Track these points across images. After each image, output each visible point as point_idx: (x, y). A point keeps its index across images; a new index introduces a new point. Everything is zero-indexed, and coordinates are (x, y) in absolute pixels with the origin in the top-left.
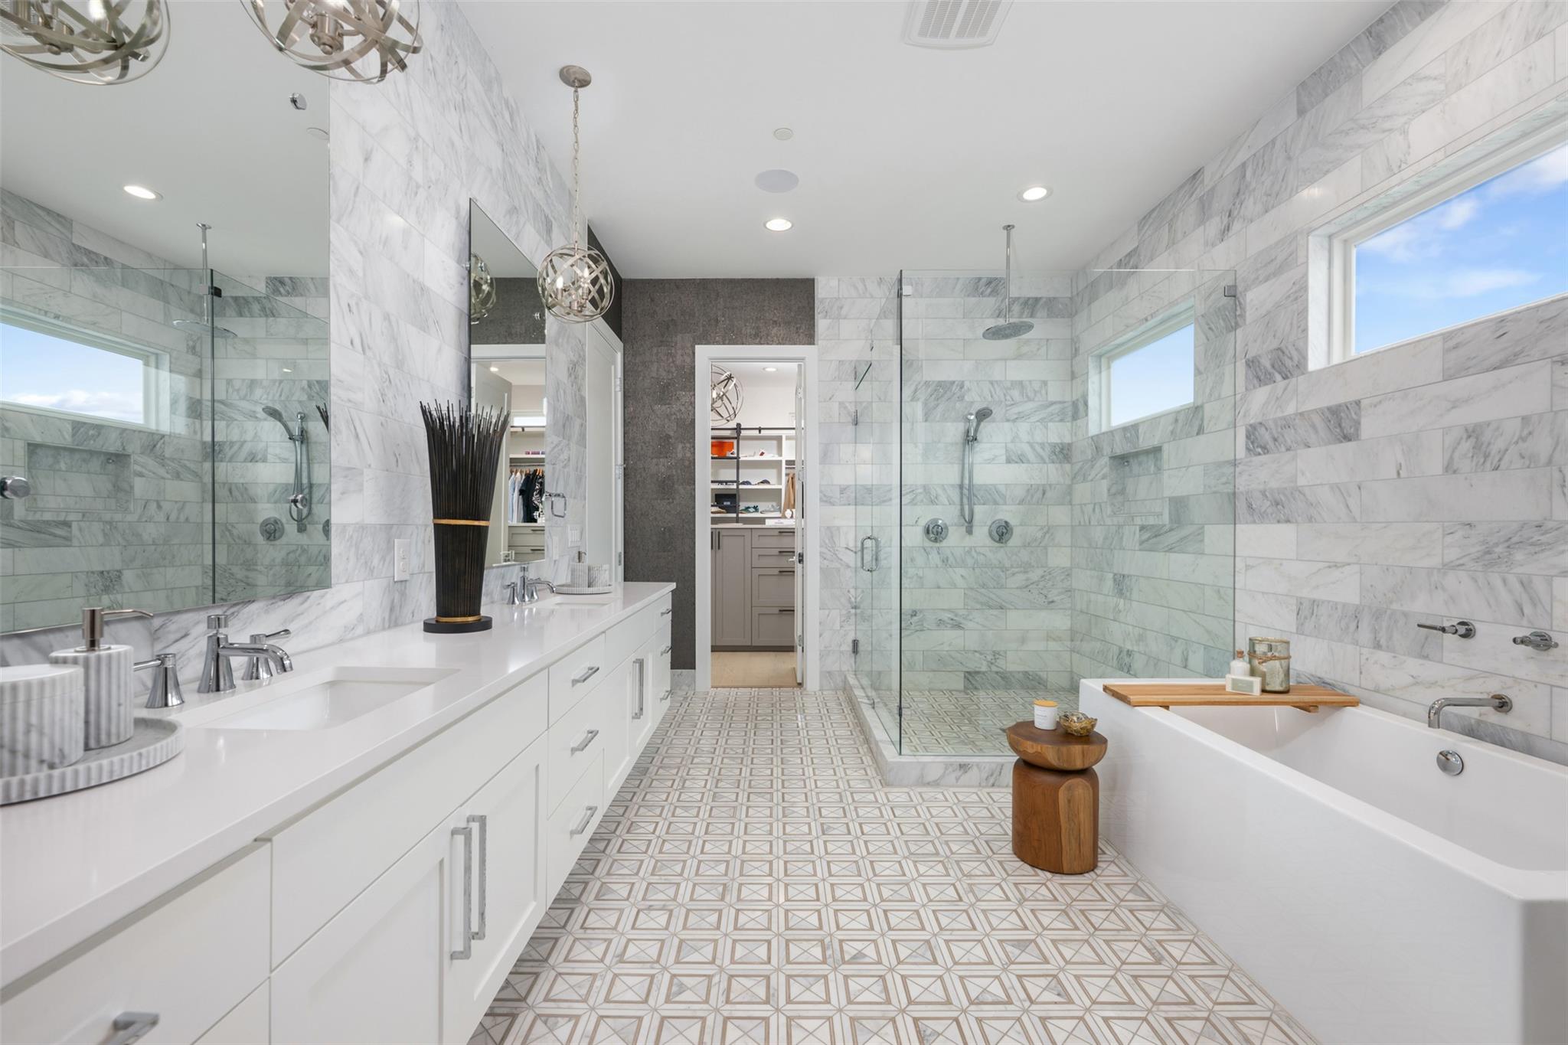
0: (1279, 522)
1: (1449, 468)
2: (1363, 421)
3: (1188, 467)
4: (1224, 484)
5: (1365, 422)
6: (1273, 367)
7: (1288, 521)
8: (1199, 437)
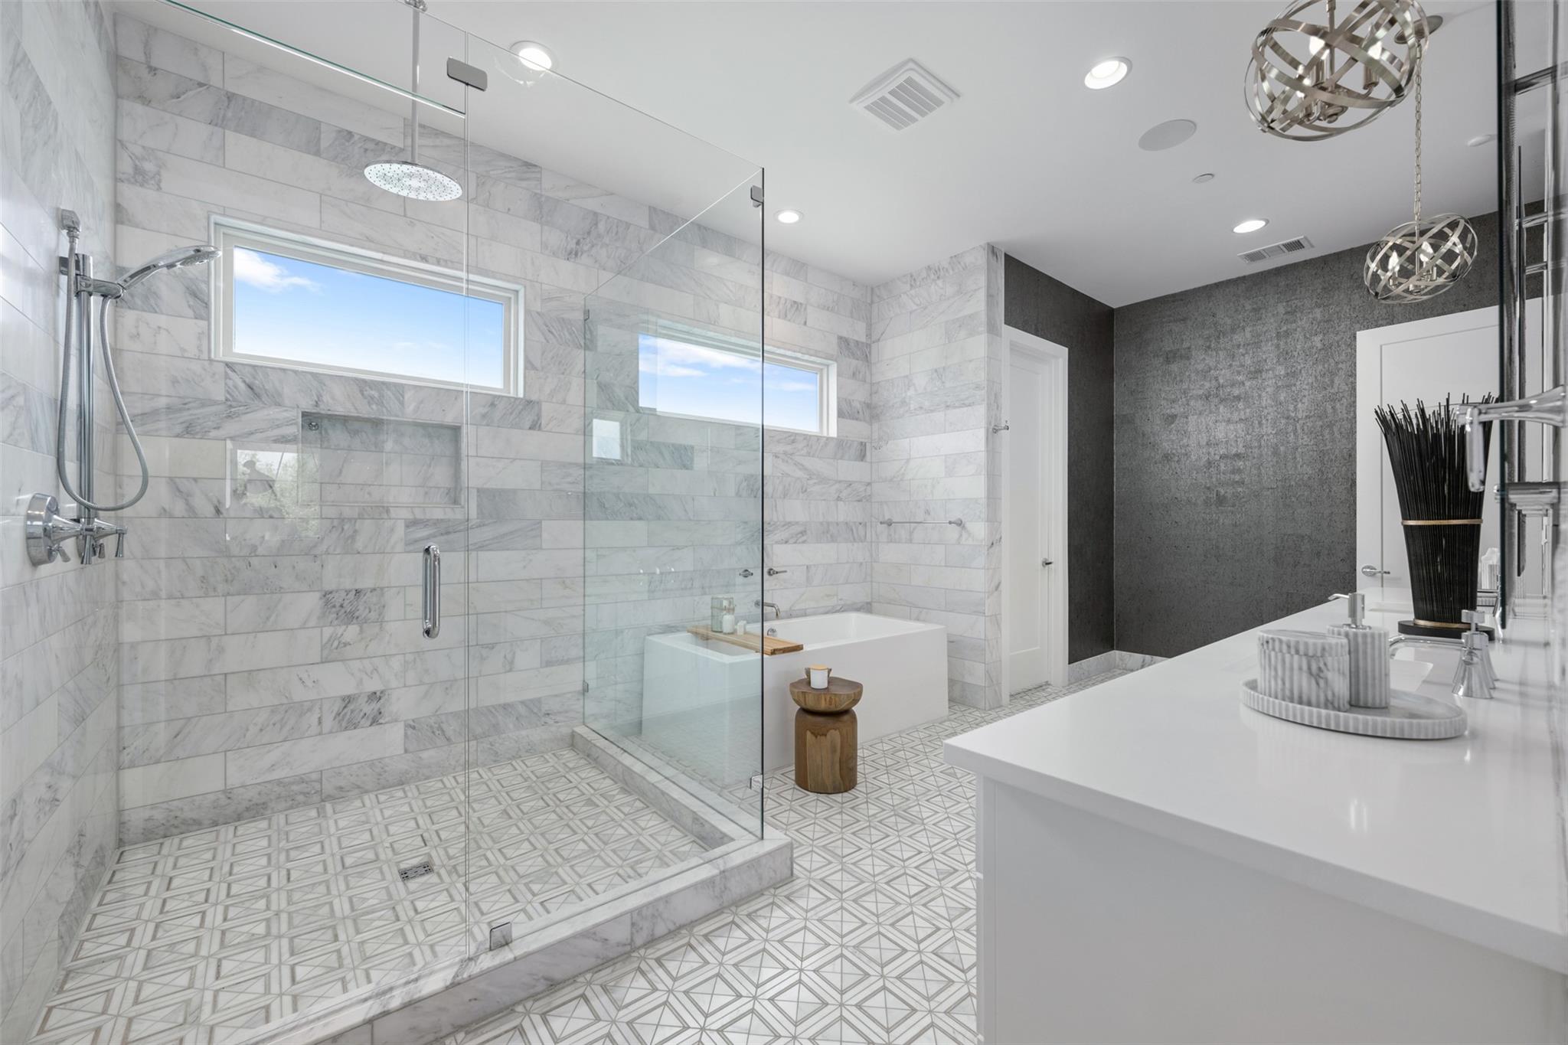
0: (632, 519)
1: (738, 495)
2: (695, 459)
3: (515, 459)
4: (570, 483)
5: (696, 460)
6: (627, 399)
7: (640, 519)
8: (531, 431)
